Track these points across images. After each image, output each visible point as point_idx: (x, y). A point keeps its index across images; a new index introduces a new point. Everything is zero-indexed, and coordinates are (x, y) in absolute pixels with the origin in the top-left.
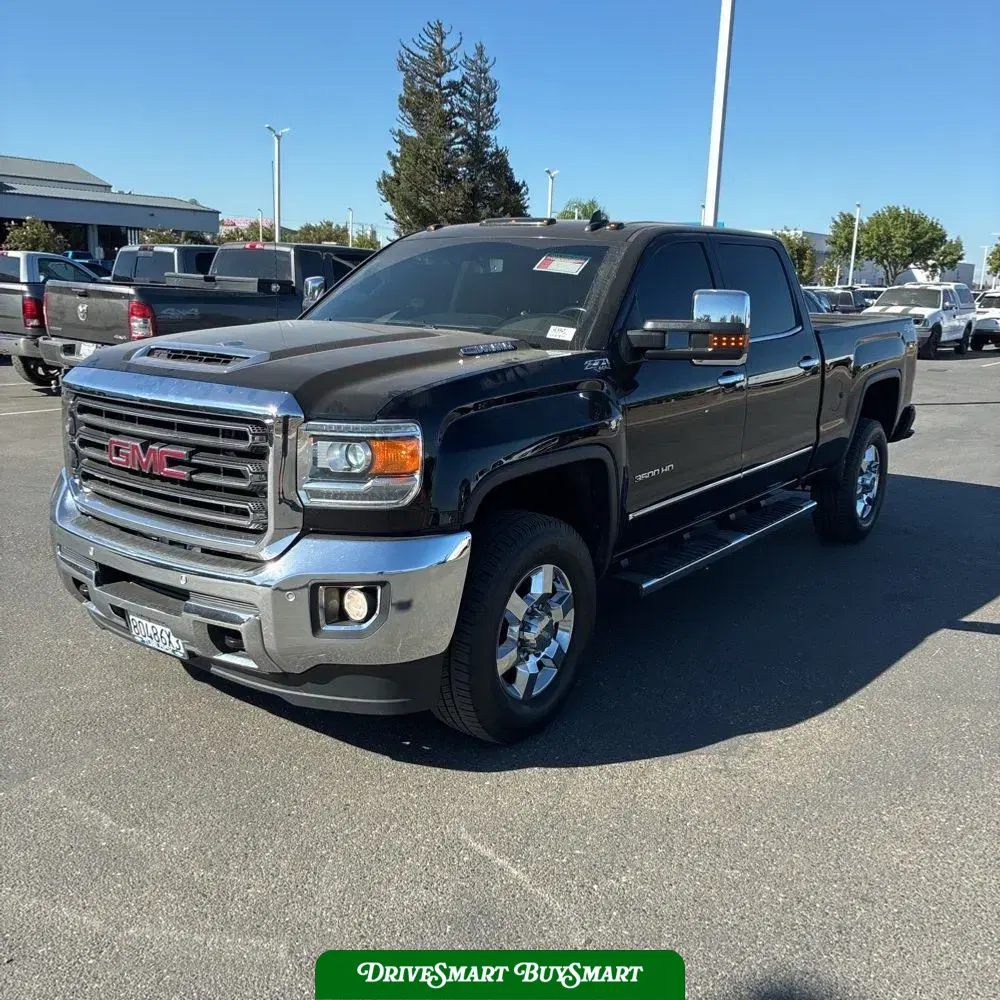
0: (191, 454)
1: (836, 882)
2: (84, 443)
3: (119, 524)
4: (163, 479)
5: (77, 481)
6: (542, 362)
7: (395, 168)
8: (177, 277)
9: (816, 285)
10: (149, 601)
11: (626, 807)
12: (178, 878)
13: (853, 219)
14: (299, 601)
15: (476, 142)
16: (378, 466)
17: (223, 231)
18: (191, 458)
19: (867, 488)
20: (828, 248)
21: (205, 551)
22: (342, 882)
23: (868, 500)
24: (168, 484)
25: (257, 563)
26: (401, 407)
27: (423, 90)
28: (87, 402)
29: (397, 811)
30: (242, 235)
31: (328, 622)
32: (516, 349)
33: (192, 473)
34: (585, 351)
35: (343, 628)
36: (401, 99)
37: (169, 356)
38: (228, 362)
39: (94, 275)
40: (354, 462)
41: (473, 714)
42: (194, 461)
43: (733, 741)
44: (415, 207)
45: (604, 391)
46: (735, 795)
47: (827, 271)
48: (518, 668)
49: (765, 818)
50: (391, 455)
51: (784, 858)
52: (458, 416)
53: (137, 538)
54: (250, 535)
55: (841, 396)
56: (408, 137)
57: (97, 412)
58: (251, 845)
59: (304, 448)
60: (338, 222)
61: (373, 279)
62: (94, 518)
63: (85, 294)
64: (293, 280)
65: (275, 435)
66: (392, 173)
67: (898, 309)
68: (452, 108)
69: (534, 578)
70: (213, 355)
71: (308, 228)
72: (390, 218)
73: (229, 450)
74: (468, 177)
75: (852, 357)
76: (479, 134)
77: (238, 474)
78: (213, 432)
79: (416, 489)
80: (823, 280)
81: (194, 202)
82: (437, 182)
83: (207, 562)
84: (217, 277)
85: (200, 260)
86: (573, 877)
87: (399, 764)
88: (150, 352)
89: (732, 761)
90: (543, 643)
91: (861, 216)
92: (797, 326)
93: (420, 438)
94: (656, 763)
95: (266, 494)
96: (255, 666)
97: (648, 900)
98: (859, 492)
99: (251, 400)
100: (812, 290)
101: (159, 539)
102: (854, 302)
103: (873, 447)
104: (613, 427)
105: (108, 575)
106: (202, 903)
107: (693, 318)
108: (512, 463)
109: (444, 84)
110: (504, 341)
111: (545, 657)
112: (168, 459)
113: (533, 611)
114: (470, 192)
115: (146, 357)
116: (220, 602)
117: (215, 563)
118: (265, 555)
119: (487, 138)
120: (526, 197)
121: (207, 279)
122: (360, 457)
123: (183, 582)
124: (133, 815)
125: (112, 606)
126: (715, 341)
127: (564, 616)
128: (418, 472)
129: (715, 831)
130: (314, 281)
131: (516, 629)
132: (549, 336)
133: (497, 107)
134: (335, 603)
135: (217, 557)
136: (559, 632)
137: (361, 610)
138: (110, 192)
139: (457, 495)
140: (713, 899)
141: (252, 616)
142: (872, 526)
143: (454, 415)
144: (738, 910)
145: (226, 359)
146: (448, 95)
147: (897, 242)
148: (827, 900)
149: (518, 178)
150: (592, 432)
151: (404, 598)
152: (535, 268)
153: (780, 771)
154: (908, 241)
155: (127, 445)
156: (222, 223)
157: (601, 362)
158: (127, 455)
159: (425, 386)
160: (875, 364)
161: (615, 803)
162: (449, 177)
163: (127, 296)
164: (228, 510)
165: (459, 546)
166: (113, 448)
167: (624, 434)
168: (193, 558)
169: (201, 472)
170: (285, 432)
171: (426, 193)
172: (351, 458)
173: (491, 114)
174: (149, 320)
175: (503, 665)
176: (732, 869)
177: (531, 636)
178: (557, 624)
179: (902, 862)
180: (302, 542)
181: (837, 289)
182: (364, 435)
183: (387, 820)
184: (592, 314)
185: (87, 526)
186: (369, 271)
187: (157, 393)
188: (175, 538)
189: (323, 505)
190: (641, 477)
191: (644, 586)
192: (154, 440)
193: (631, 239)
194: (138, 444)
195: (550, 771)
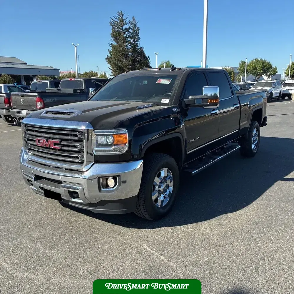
0: (61, 142)
1: (254, 254)
2: (29, 140)
3: (40, 162)
4: (53, 149)
5: (27, 151)
6: (161, 110)
7: (111, 54)
8: (49, 89)
9: (235, 82)
10: (51, 185)
11: (192, 237)
12: (64, 264)
13: (245, 63)
14: (95, 182)
15: (134, 45)
16: (115, 142)
17: (61, 75)
18: (61, 143)
19: (255, 141)
20: (238, 71)
21: (66, 169)
22: (112, 263)
23: (255, 144)
24: (54, 150)
25: (82, 172)
26: (121, 125)
27: (118, 31)
28: (29, 128)
29: (126, 242)
30: (66, 76)
31: (103, 188)
32: (152, 106)
33: (61, 147)
34: (172, 106)
35: (108, 189)
36: (111, 34)
37: (52, 113)
38: (70, 114)
39: (24, 90)
40: (108, 141)
41: (146, 212)
42: (62, 143)
43: (222, 216)
44: (117, 65)
45: (179, 117)
46: (223, 232)
47: (238, 78)
48: (158, 198)
49: (232, 238)
50: (119, 139)
51: (238, 248)
52: (138, 127)
53: (46, 166)
54: (79, 164)
55: (246, 115)
56: (114, 45)
57: (33, 131)
58: (85, 254)
59: (94, 138)
60: (94, 71)
61: (109, 88)
62: (32, 161)
63: (23, 96)
64: (84, 89)
65: (85, 135)
66: (110, 56)
67: (260, 88)
68: (127, 36)
69: (161, 172)
70: (65, 112)
71: (86, 73)
72: (110, 69)
73: (72, 140)
74: (132, 56)
75: (248, 103)
76: (135, 43)
77: (75, 147)
78: (67, 135)
79: (127, 148)
80: (237, 81)
81: (51, 67)
82: (123, 58)
83: (67, 172)
84: (61, 89)
85: (56, 84)
86: (178, 257)
87: (125, 228)
88: (47, 113)
89: (221, 222)
90: (165, 191)
91: (247, 62)
92: (232, 95)
93: (127, 133)
94: (199, 224)
95: (83, 152)
96: (83, 202)
97: (201, 263)
98: (252, 142)
99: (78, 125)
100: (234, 84)
101: (52, 167)
102: (247, 87)
103: (256, 129)
104: (182, 127)
105: (38, 178)
106: (72, 271)
107: (203, 95)
108: (153, 139)
109: (124, 29)
110: (149, 104)
111: (166, 195)
112: (54, 143)
113: (162, 181)
114: (133, 60)
115: (46, 114)
116: (72, 184)
117: (70, 173)
118: (84, 170)
119: (137, 44)
120: (149, 61)
121: (58, 90)
122: (110, 140)
123: (60, 179)
124: (49, 247)
125: (40, 187)
126: (209, 101)
127: (171, 182)
128: (127, 143)
129: (218, 242)
130: (92, 89)
131: (157, 187)
132: (161, 102)
133: (140, 35)
134: (105, 182)
135: (70, 171)
136: (169, 187)
137: (112, 184)
138: (27, 65)
139: (138, 149)
140: (219, 261)
141: (81, 187)
142: (256, 152)
143: (137, 126)
144: (226, 264)
145: (69, 113)
146: (125, 32)
147: (258, 68)
148: (252, 260)
149: (147, 55)
150: (175, 129)
151: (124, 180)
152: (156, 83)
153: (235, 224)
154: (261, 68)
155: (42, 140)
156: (60, 73)
157: (177, 109)
158: (42, 143)
159: (128, 118)
160: (255, 105)
161: (189, 236)
162: (126, 56)
163: (35, 96)
164: (73, 157)
165: (140, 164)
166: (38, 141)
167: (185, 129)
168: (62, 171)
169: (64, 146)
170: (88, 134)
171: (120, 61)
172: (108, 140)
173: (138, 37)
174: (42, 103)
175: (154, 198)
176: (224, 253)
177: (161, 189)
178: (169, 185)
179: (272, 248)
180: (95, 165)
181: (242, 83)
182: (111, 133)
183: (123, 244)
184: (174, 95)
185: (31, 164)
186: (108, 85)
187: (50, 124)
188: (57, 166)
189: (100, 154)
190: (190, 141)
191: (193, 173)
192: (50, 138)
193: (184, 73)
194: (45, 139)
195: (169, 228)
